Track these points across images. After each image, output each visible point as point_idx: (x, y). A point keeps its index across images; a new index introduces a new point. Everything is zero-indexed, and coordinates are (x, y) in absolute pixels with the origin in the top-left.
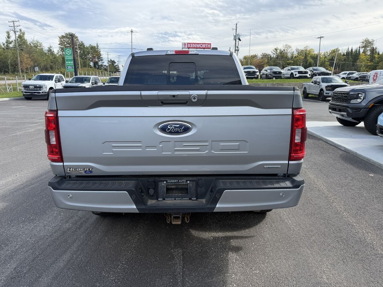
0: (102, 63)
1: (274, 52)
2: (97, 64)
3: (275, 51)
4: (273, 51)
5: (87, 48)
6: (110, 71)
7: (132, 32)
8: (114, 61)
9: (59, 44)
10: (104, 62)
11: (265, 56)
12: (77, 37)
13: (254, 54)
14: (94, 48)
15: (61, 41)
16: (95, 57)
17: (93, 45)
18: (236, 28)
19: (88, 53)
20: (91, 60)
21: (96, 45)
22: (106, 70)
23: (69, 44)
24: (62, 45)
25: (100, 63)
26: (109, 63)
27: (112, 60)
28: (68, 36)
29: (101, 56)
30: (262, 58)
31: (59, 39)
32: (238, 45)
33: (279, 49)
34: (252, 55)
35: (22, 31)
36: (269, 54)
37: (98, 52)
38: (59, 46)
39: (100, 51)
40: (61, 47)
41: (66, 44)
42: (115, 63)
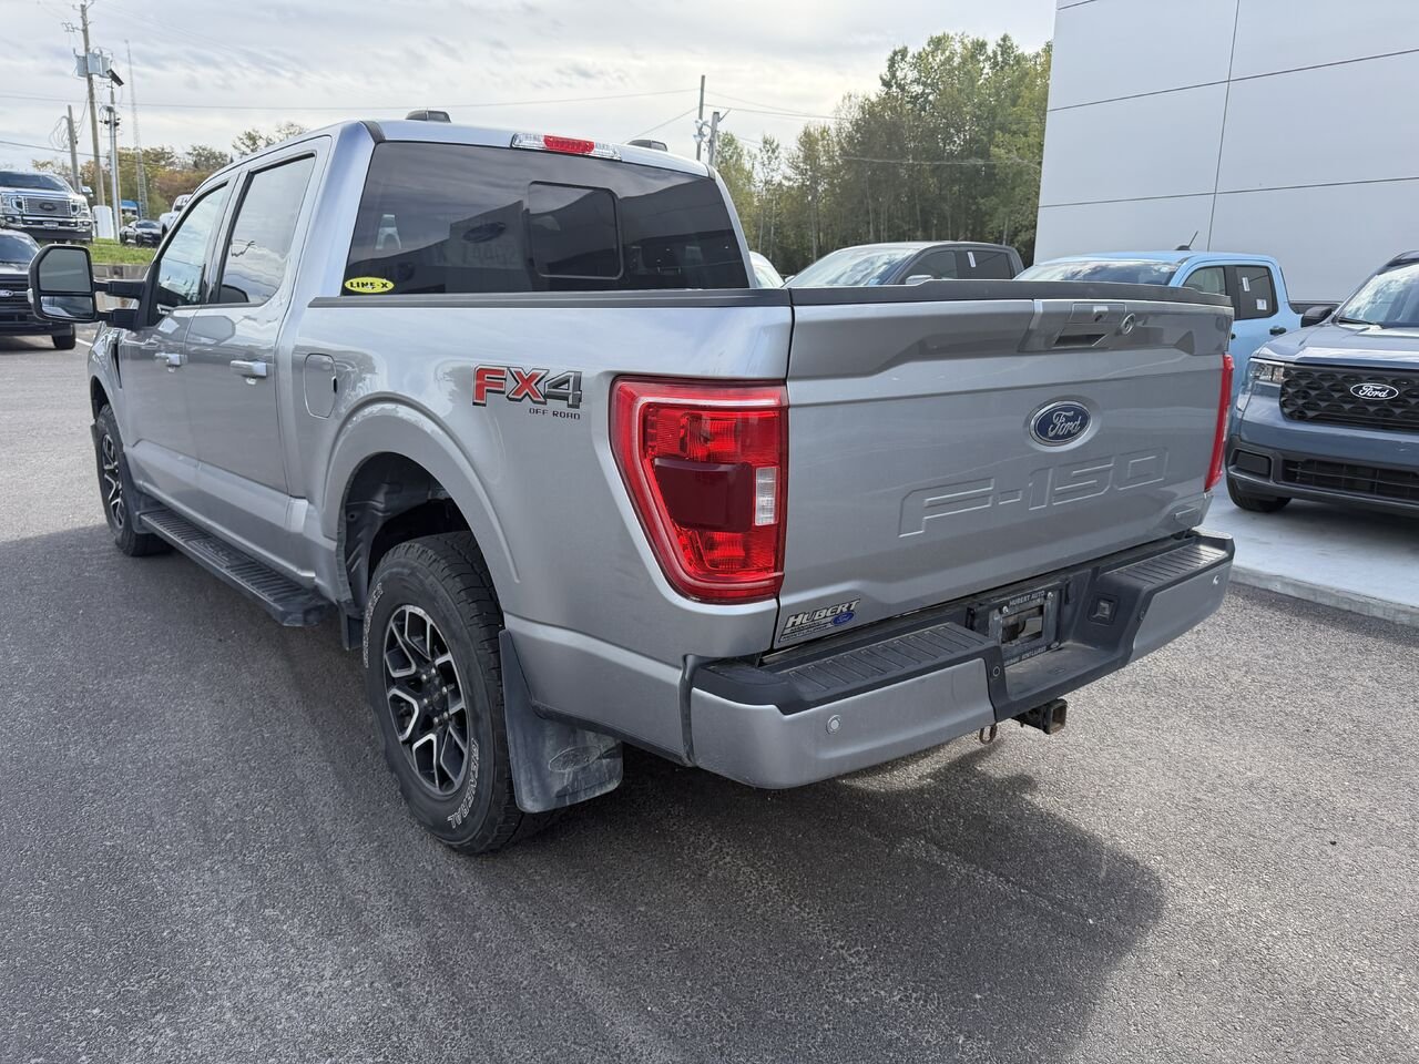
1: (243, 148)
3: (249, 143)
4: (239, 143)
11: (207, 159)
13: (157, 146)
18: (85, 24)
30: (196, 165)
32: (113, 102)
33: (264, 136)
34: (144, 148)
36: (224, 153)
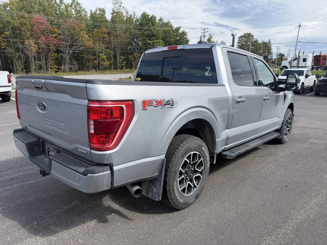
0: (271, 57)
2: (266, 58)
5: (260, 44)
6: (278, 63)
7: (300, 26)
8: (283, 54)
9: (238, 43)
10: (273, 56)
12: (253, 36)
14: (266, 44)
15: (240, 40)
16: (265, 52)
17: (265, 42)
19: (260, 49)
20: (261, 54)
21: (268, 41)
22: (273, 63)
23: (245, 42)
24: (239, 44)
25: (269, 57)
26: (279, 57)
27: (282, 53)
28: (246, 36)
29: (272, 51)
31: (238, 39)
35: (211, 35)
37: (268, 47)
38: (237, 44)
39: (271, 46)
40: (239, 45)
41: (243, 43)
42: (284, 56)
